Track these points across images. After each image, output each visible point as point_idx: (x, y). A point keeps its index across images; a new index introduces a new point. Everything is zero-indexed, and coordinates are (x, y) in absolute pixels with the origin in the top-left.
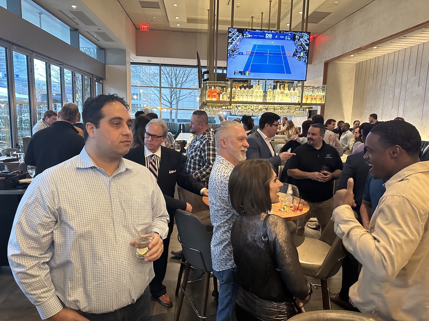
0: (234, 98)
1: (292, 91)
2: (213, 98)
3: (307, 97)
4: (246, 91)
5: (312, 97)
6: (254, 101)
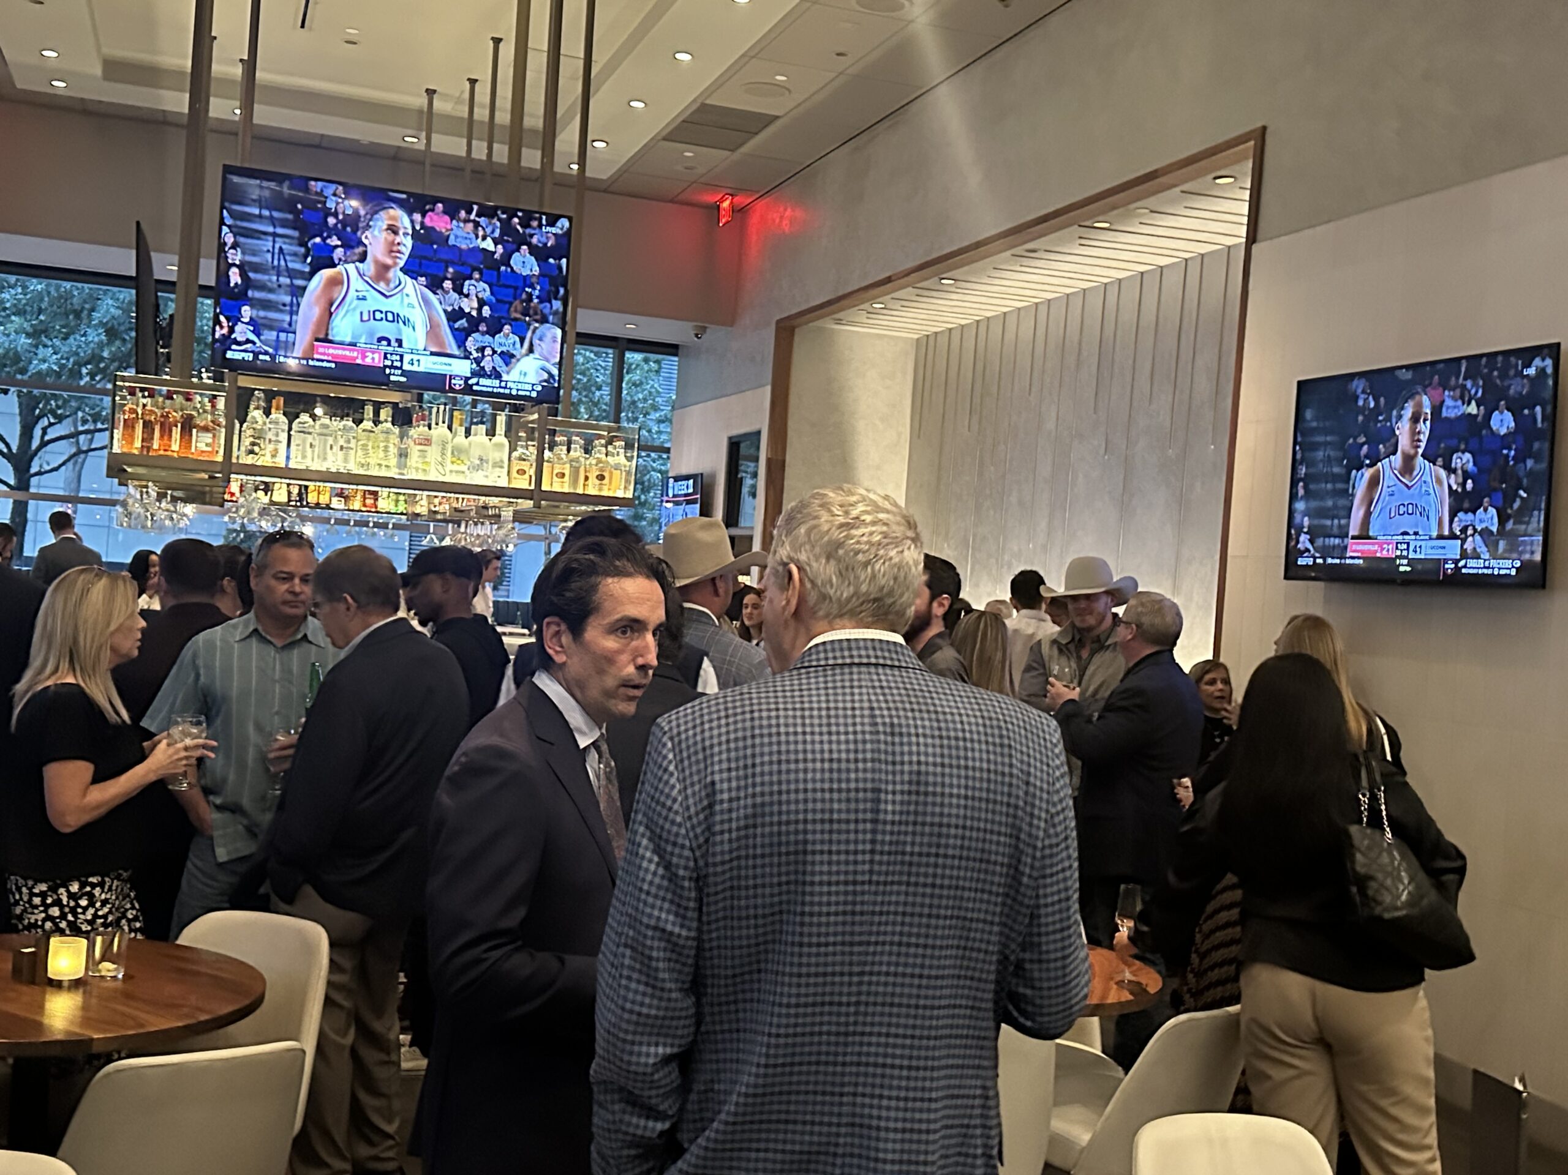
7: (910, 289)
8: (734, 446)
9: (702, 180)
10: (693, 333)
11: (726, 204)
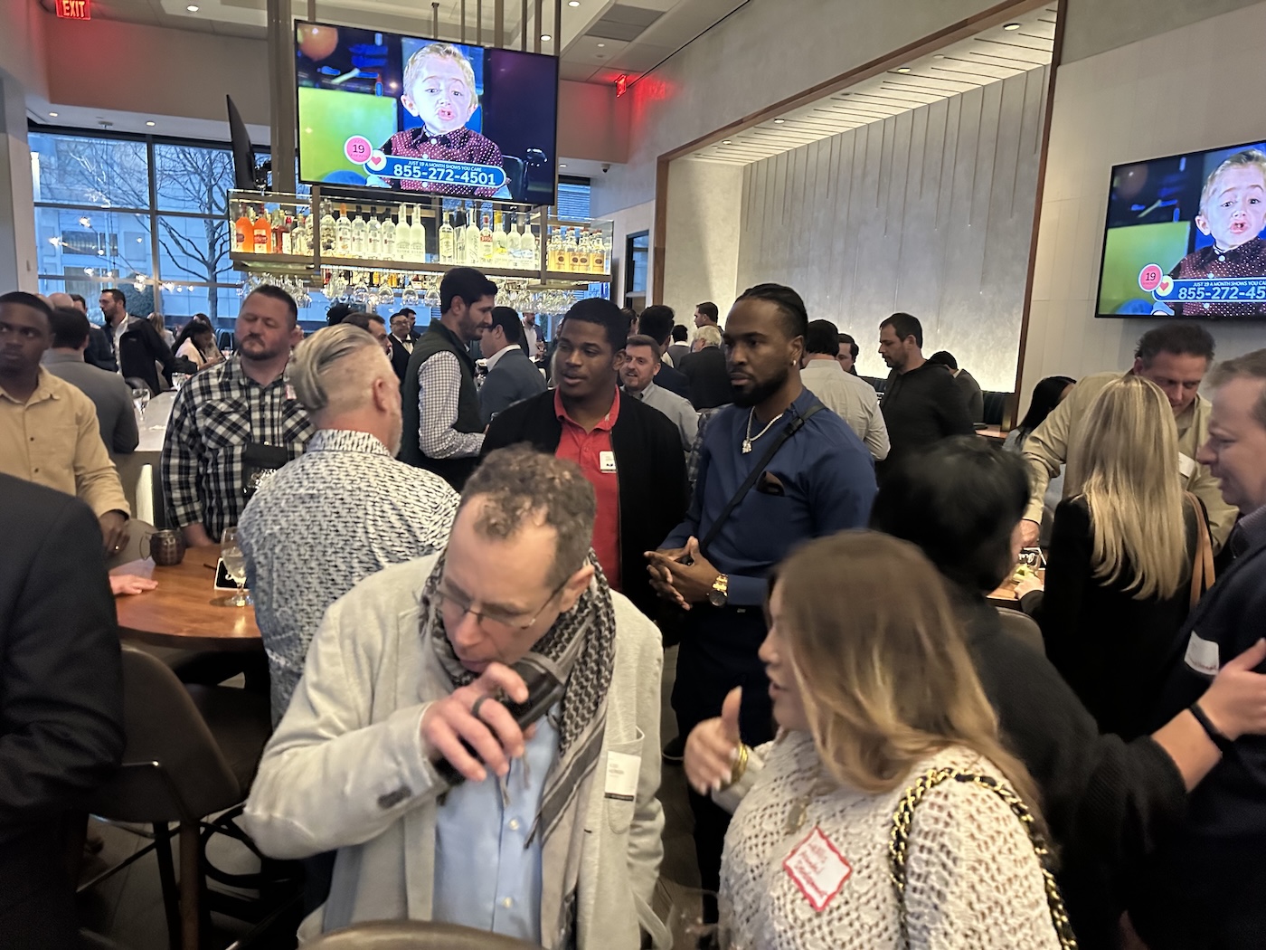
0: (329, 247)
1: (514, 233)
2: (257, 246)
3: (560, 253)
4: (368, 226)
5: (574, 254)
6: (397, 259)
7: (753, 128)
8: (630, 241)
9: (607, 65)
10: (602, 168)
11: (622, 82)
